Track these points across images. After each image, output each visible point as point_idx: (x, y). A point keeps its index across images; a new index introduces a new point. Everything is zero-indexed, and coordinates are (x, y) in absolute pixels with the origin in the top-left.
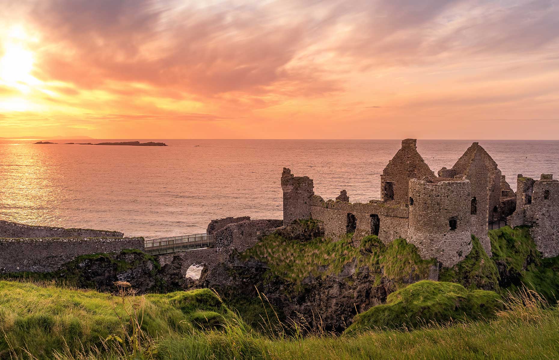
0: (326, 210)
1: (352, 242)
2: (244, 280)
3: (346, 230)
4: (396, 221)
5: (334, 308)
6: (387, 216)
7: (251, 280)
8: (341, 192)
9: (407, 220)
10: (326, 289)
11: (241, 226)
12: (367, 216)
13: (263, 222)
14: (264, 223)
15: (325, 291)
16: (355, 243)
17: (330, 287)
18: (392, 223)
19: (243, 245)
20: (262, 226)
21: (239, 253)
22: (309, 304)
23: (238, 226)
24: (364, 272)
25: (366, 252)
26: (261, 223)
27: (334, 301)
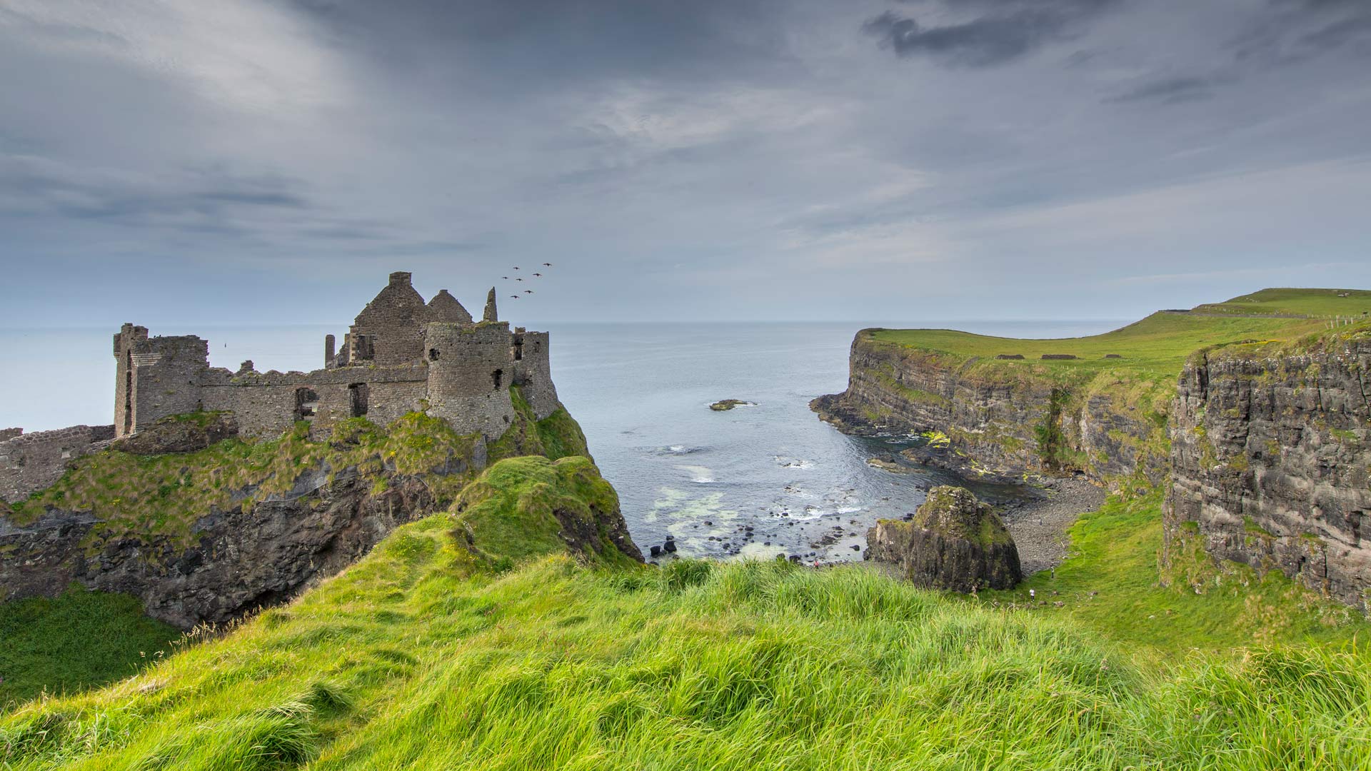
0: (243, 389)
1: (310, 435)
2: (28, 562)
3: (293, 418)
4: (400, 390)
5: (273, 557)
6: (386, 382)
7: (48, 559)
8: (243, 365)
9: (424, 384)
10: (254, 528)
11: (20, 444)
12: (344, 388)
13: (80, 429)
14: (83, 433)
15: (252, 531)
16: (314, 436)
17: (265, 521)
18: (394, 393)
19: (24, 487)
20: (77, 439)
21: (10, 506)
22: (210, 566)
23: (12, 446)
24: (346, 479)
25: (347, 445)
26: (76, 433)
27: (274, 545)
